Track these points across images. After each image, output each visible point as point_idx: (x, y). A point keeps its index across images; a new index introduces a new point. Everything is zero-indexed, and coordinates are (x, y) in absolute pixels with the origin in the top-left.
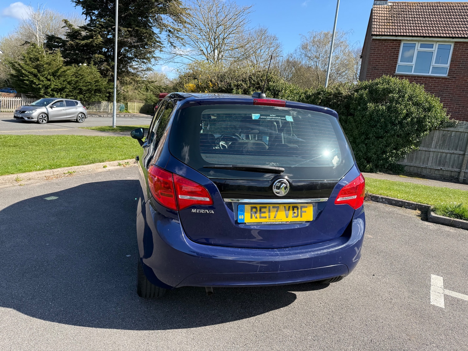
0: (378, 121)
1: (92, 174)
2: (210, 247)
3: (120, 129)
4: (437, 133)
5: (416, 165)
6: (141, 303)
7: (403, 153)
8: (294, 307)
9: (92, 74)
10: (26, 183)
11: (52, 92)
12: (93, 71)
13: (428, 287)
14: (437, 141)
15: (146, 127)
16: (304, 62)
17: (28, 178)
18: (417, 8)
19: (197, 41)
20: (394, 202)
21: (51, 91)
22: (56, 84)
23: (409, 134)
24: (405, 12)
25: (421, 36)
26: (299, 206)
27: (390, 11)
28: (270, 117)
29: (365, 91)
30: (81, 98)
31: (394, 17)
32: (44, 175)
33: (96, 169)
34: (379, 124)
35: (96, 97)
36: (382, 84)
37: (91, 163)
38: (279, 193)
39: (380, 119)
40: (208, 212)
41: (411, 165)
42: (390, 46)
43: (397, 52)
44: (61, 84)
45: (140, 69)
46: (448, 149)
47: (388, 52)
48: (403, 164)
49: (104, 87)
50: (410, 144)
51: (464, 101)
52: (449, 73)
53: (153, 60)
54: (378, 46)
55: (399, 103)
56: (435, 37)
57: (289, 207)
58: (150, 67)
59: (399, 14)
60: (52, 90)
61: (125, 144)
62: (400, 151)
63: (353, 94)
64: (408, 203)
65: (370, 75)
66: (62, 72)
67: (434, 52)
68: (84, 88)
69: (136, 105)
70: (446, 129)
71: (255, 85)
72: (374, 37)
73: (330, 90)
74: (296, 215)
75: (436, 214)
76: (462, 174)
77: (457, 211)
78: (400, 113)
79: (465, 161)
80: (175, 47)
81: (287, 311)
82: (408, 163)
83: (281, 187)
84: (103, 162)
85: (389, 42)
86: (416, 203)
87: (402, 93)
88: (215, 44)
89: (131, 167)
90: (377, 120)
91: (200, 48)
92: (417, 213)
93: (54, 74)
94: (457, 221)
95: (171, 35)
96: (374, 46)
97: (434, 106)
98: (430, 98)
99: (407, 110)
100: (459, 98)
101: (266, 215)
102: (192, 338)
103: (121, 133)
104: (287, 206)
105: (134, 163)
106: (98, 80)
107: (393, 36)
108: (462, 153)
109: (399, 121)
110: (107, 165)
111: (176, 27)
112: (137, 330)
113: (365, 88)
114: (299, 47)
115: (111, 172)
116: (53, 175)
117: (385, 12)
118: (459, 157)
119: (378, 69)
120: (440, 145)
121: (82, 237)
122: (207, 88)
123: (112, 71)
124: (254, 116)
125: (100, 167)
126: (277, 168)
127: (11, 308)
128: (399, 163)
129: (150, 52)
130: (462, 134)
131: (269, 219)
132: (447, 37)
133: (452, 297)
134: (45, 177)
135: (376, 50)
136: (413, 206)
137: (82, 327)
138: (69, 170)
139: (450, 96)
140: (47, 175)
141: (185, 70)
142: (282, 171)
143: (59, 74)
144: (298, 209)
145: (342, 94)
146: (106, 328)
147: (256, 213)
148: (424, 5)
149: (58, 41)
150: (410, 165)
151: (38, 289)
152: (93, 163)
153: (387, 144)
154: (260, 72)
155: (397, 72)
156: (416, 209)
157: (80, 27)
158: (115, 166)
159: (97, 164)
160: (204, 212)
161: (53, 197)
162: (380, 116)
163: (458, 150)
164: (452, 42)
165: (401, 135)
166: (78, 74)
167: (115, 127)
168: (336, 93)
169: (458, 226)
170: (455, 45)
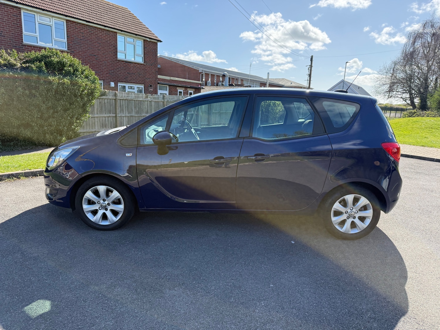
5: (88, 130)
7: (83, 122)
14: (97, 109)
41: (85, 131)
42: (10, 12)
43: (19, 21)
46: (106, 114)
47: (10, 19)
52: (68, 47)
56: (52, 12)
70: (101, 98)
82: (82, 130)
85: (9, 7)
107: (13, 2)
108: (114, 115)
120: (100, 111)
130: (111, 100)
132: (61, 14)
163: (111, 113)
164: (65, 20)
170: (67, 22)
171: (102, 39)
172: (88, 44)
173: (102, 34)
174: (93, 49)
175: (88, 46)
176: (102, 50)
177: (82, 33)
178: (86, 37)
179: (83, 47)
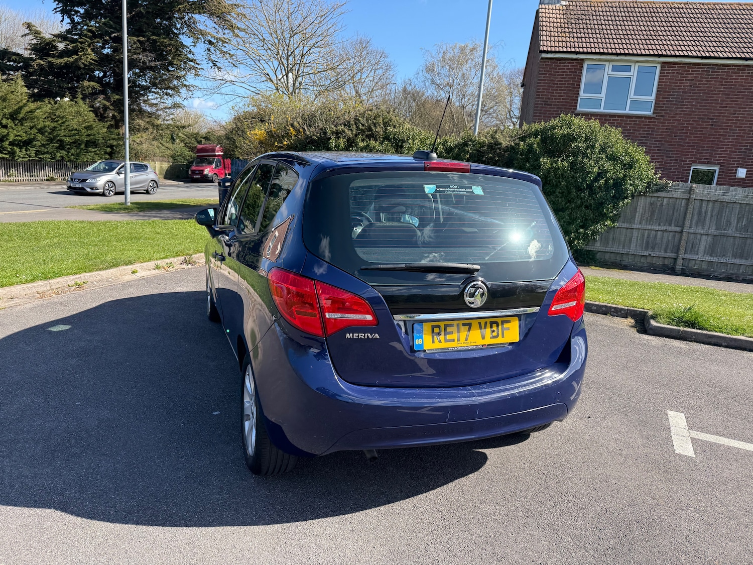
0: (557, 185)
1: (115, 285)
2: (374, 389)
3: (138, 208)
4: (642, 202)
5: (613, 250)
6: (258, 483)
7: (594, 233)
8: (488, 472)
9: (80, 115)
10: (7, 304)
11: (11, 147)
12: (82, 109)
13: (668, 429)
14: (642, 214)
15: (180, 203)
16: (431, 92)
17: (10, 297)
18: (604, 10)
19: (258, 58)
20: (595, 308)
21: (9, 145)
22: (18, 134)
23: (602, 203)
24: (587, 16)
25: (612, 54)
26: (499, 320)
27: (565, 14)
28: (450, 190)
29: (535, 139)
30: (62, 157)
31: (572, 23)
32: (35, 290)
33: (120, 277)
34: (558, 190)
35: (90, 154)
36: (561, 127)
37: (111, 267)
38: (473, 303)
39: (559, 182)
40: (370, 337)
41: (606, 251)
42: (567, 69)
43: (578, 78)
44: (26, 132)
45: (162, 106)
46: (659, 225)
47: (565, 78)
48: (594, 250)
49: (103, 138)
50: (605, 218)
51: (677, 151)
52: (654, 109)
53: (183, 91)
54: (550, 68)
55: (588, 157)
56: (633, 55)
57: (486, 323)
58: (178, 102)
59: (578, 19)
60: (11, 144)
61: (158, 233)
62: (591, 230)
63: (518, 144)
64: (615, 308)
65: (540, 113)
66: (27, 112)
67: (632, 77)
68: (67, 139)
69: (157, 165)
71: (365, 132)
72: (544, 55)
73: (482, 139)
74: (495, 334)
75: (658, 322)
76: (680, 262)
77: (688, 316)
78: (589, 173)
79: (683, 241)
80: (219, 68)
81: (479, 478)
82: (602, 248)
83: (476, 294)
84: (131, 264)
85: (567, 62)
86: (627, 308)
87: (590, 141)
88: (288, 65)
89: (177, 272)
90: (555, 183)
91: (264, 71)
92: (630, 322)
93: (13, 116)
94: (688, 331)
95: (212, 49)
96: (543, 68)
97: (637, 161)
98: (631, 148)
99: (599, 168)
100: (670, 148)
101: (454, 336)
102: (350, 529)
103: (141, 213)
104: (483, 322)
105: (181, 264)
106: (91, 125)
107: (571, 52)
108: (678, 229)
109: (587, 184)
110: (138, 269)
111: (220, 35)
112: (263, 525)
113: (536, 134)
114: (421, 68)
115: (147, 280)
116: (51, 289)
117: (558, 16)
118: (674, 236)
119: (551, 105)
120: (647, 218)
121: (132, 388)
122: (286, 137)
123: (113, 110)
124: (428, 188)
125: (126, 272)
126: (470, 266)
127: (50, 508)
128: (588, 248)
129: (178, 78)
130: (678, 201)
131: (458, 342)
132: (650, 55)
133: (702, 441)
134: (38, 292)
135: (546, 74)
136: (623, 312)
137: (176, 528)
138: (76, 280)
139: (656, 144)
140: (40, 289)
141: (244, 106)
142: (477, 270)
143: (21, 116)
144: (498, 326)
145: (501, 144)
146: (214, 526)
147: (439, 334)
148: (614, 6)
149: (16, 60)
150: (604, 251)
151: (85, 475)
152: (115, 266)
153: (570, 219)
154: (371, 110)
155: (579, 109)
156: (626, 317)
157: (55, 36)
158: (150, 270)
159: (122, 268)
160: (364, 336)
161: (62, 326)
162: (559, 178)
163: (673, 225)
164: (658, 62)
165: (591, 205)
166: (55, 115)
167: (129, 204)
168: (492, 143)
169: (691, 338)
170: (662, 67)
171: (735, 86)
172: (698, 99)
173: (739, 76)
174: (709, 106)
175: (698, 103)
176: (729, 107)
177: (689, 80)
178: (698, 87)
179: (687, 105)
